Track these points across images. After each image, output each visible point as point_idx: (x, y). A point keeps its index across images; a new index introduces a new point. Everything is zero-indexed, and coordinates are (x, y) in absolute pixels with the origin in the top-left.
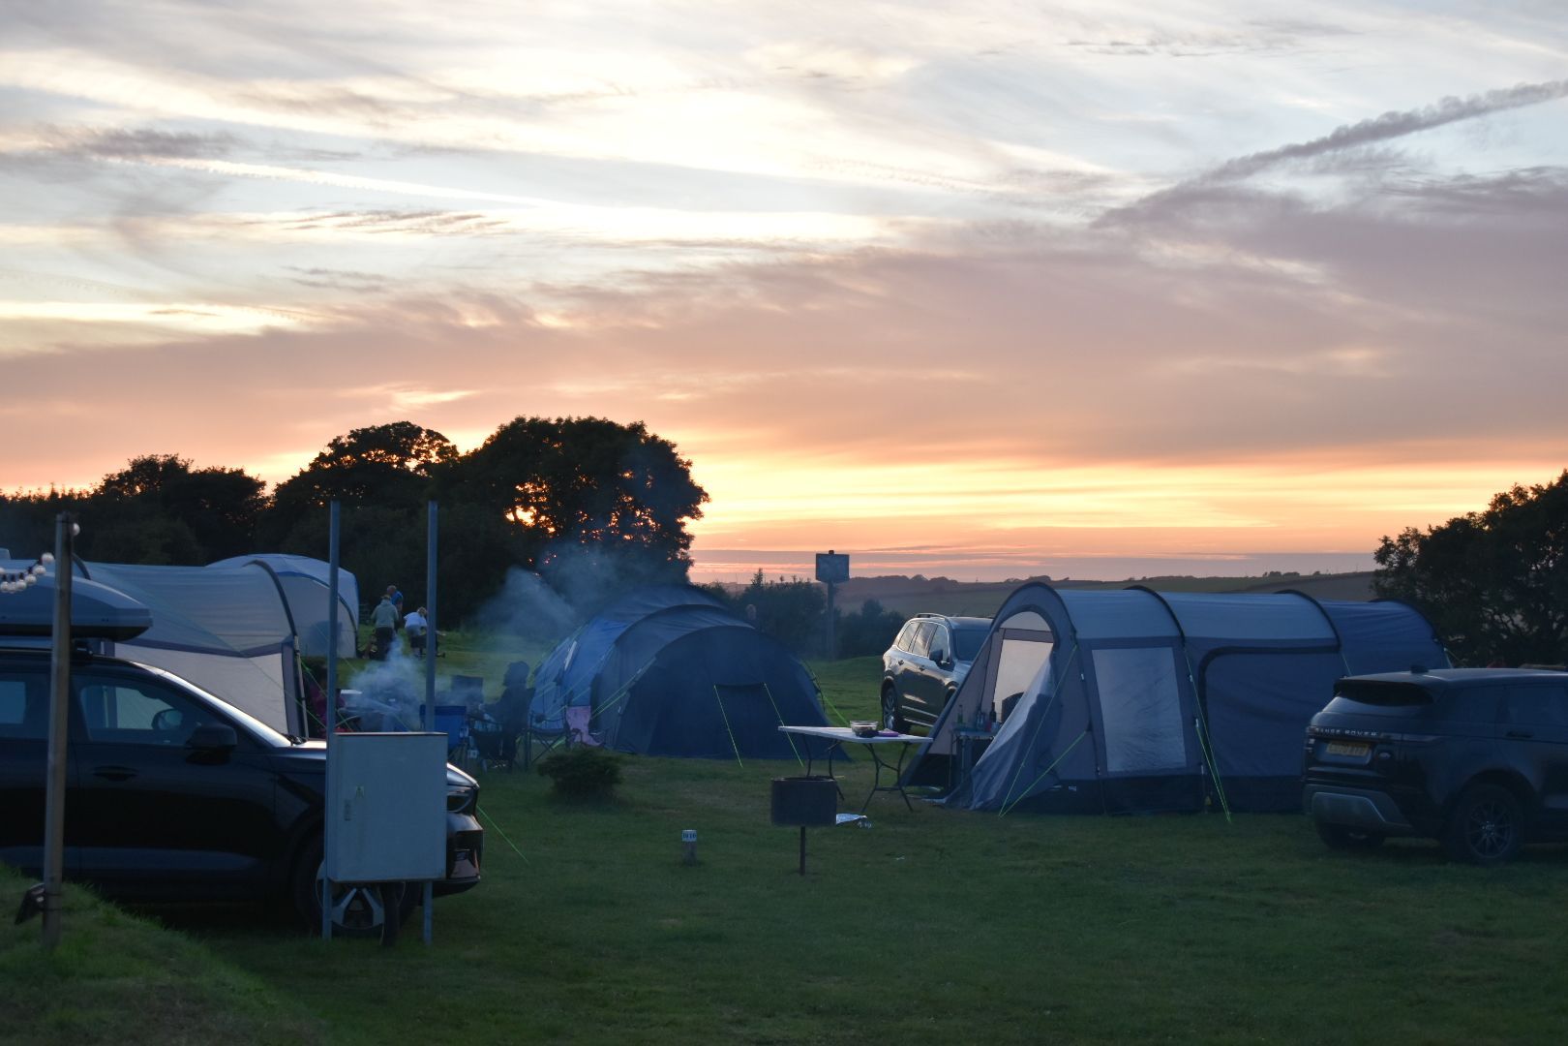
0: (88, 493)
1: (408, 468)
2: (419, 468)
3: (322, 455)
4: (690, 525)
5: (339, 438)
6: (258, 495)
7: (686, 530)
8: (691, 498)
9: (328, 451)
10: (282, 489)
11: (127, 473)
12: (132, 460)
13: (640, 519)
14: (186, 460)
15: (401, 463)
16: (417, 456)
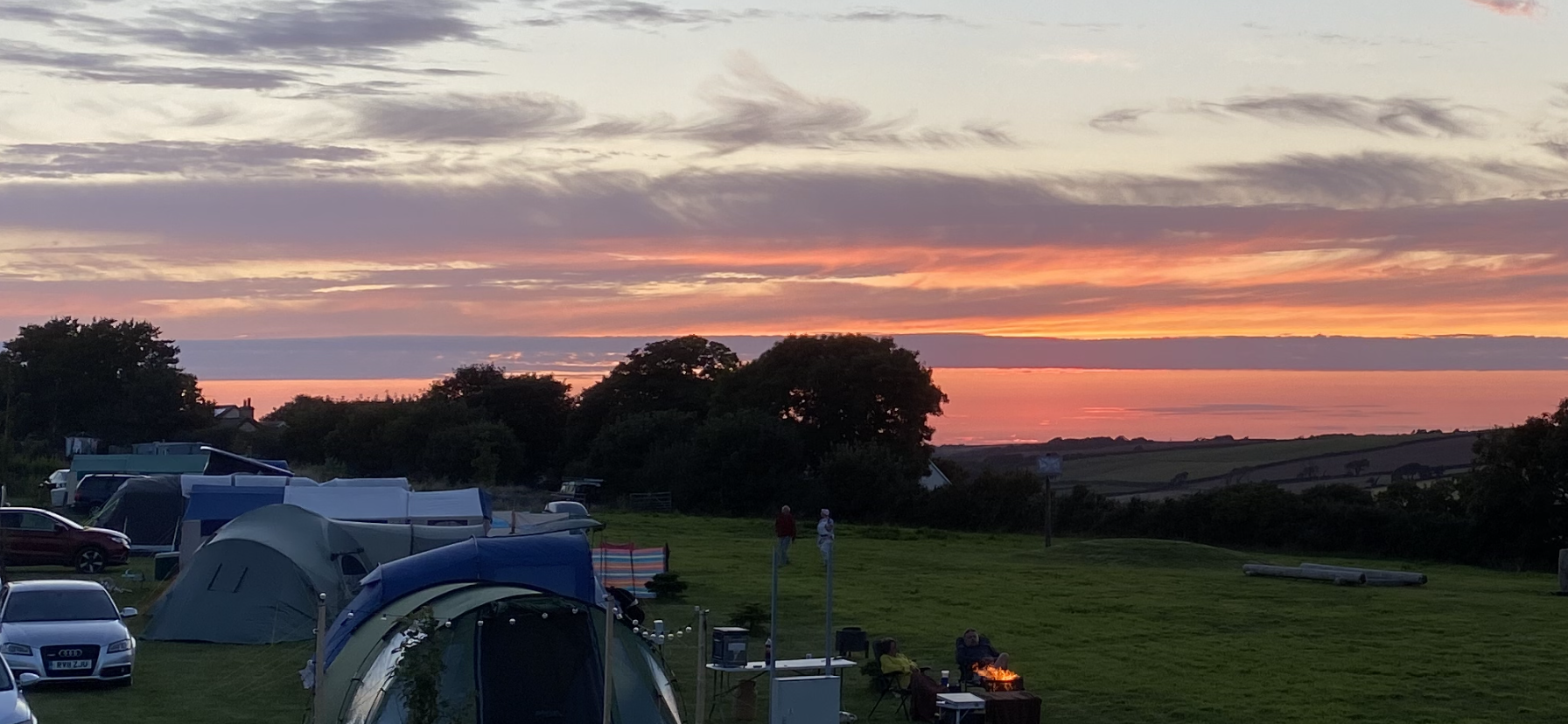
0: (417, 397)
1: (695, 374)
2: (703, 374)
3: (622, 364)
4: (931, 420)
5: (637, 350)
6: (565, 396)
7: (928, 424)
8: (932, 399)
9: (628, 361)
10: (586, 393)
11: (452, 379)
12: (456, 368)
13: (890, 417)
14: (501, 367)
15: (689, 370)
16: (702, 364)
